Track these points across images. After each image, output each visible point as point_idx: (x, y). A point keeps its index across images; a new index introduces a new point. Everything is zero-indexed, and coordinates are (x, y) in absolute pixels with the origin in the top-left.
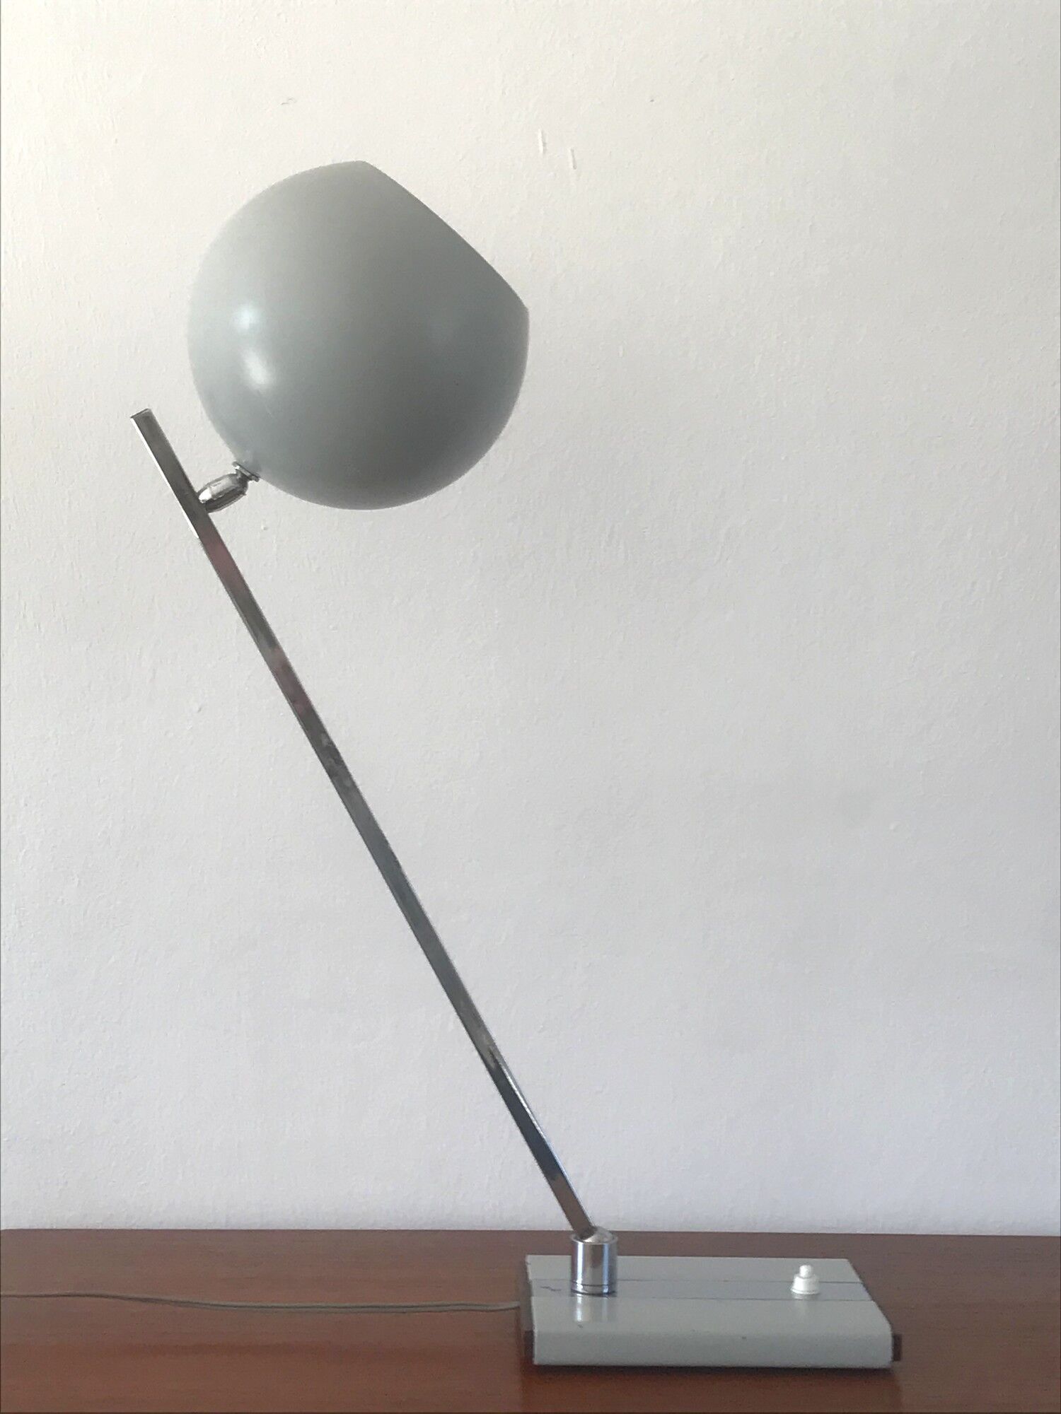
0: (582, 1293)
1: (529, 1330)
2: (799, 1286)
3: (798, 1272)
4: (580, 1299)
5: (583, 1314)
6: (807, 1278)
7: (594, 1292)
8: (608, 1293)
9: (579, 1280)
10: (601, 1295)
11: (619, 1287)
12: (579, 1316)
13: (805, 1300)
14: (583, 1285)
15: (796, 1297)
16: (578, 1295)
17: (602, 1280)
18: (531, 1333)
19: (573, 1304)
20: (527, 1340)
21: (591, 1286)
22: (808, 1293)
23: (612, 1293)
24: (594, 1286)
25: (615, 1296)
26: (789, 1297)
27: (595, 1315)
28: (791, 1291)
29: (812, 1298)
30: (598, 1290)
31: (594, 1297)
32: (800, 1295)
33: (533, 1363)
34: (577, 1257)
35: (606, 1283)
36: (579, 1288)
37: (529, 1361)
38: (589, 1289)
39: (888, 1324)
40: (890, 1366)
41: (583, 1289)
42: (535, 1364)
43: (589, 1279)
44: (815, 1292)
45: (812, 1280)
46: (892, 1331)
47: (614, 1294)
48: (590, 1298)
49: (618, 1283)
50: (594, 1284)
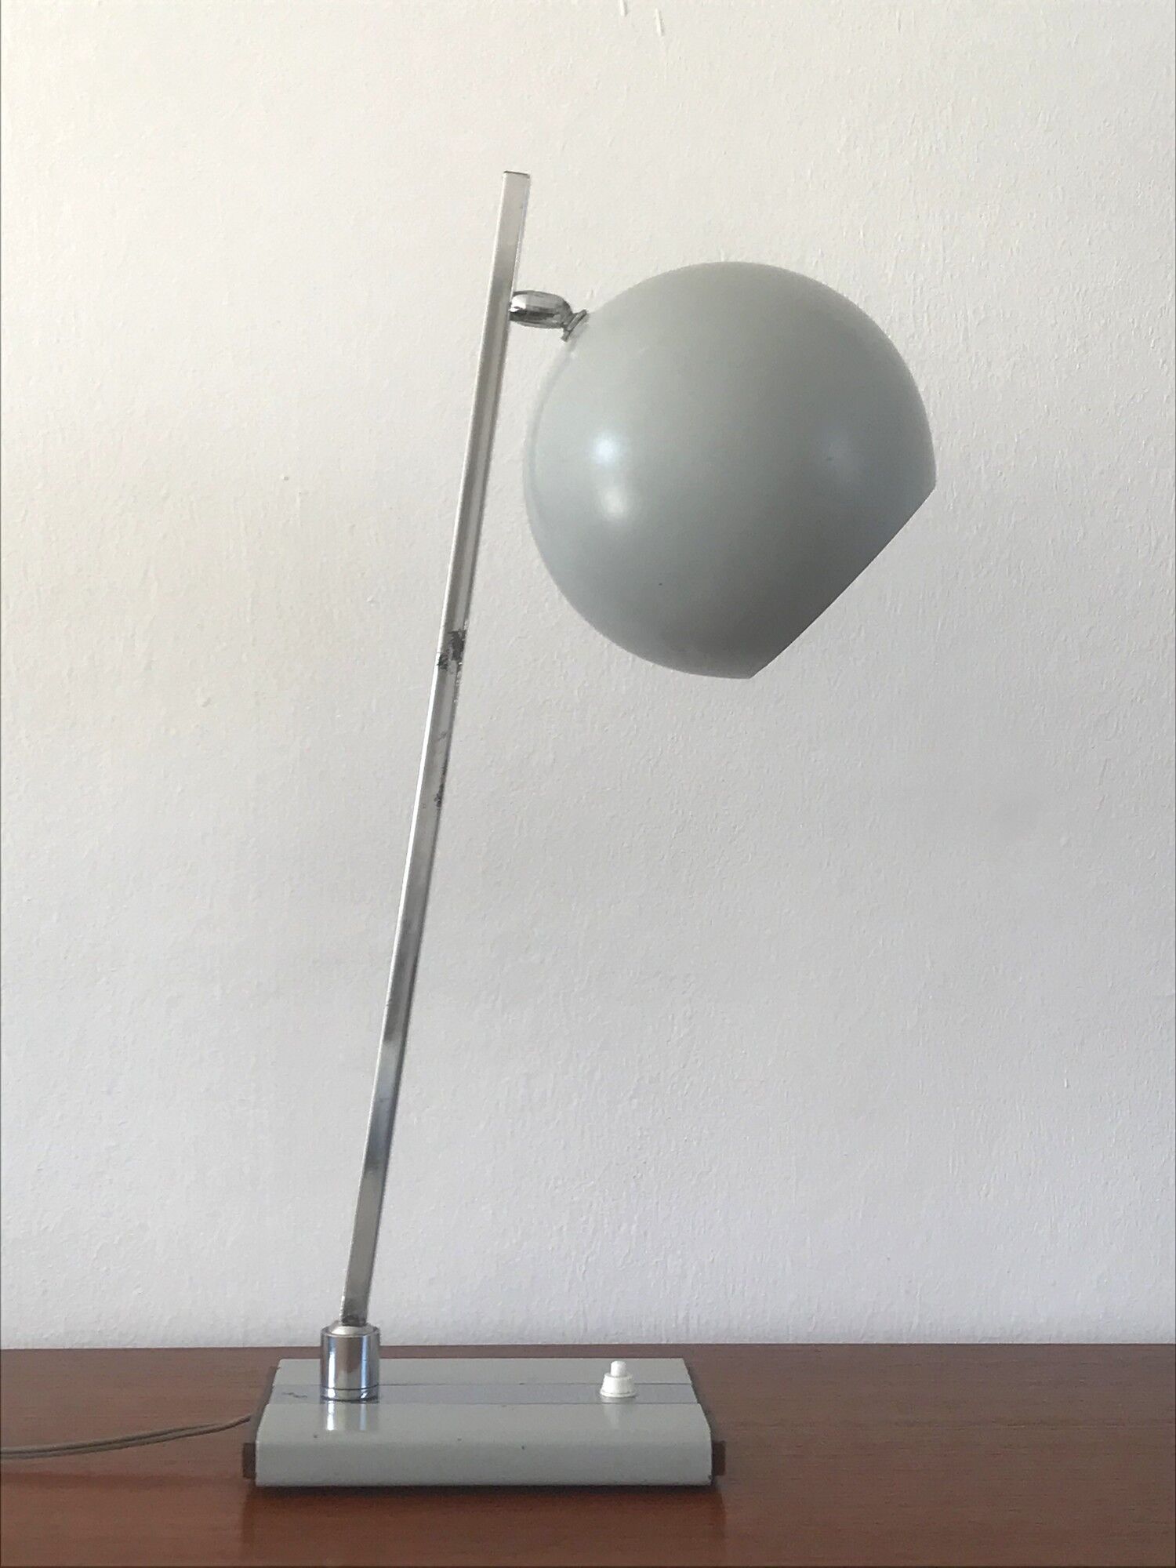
0: (335, 1400)
1: (252, 1441)
2: (610, 1387)
3: (609, 1370)
4: (331, 1406)
5: (335, 1423)
6: (617, 1377)
7: (350, 1398)
8: (366, 1399)
9: (331, 1383)
10: (359, 1401)
11: (383, 1391)
12: (330, 1426)
13: (617, 1403)
14: (335, 1389)
15: (605, 1401)
16: (330, 1402)
17: (360, 1385)
18: (254, 1445)
19: (324, 1413)
20: (249, 1454)
21: (346, 1389)
22: (619, 1396)
23: (372, 1398)
24: (350, 1390)
25: (377, 1402)
26: (598, 1400)
27: (349, 1423)
28: (599, 1394)
29: (626, 1401)
30: (355, 1395)
31: (349, 1404)
32: (611, 1398)
33: (254, 1483)
34: (329, 1357)
35: (364, 1386)
36: (331, 1393)
37: (248, 1481)
38: (342, 1395)
39: (709, 1428)
40: (709, 1481)
41: (336, 1395)
42: (257, 1484)
43: (343, 1384)
44: (629, 1395)
45: (625, 1379)
46: (712, 1437)
47: (376, 1400)
48: (344, 1406)
49: (381, 1386)
50: (350, 1388)
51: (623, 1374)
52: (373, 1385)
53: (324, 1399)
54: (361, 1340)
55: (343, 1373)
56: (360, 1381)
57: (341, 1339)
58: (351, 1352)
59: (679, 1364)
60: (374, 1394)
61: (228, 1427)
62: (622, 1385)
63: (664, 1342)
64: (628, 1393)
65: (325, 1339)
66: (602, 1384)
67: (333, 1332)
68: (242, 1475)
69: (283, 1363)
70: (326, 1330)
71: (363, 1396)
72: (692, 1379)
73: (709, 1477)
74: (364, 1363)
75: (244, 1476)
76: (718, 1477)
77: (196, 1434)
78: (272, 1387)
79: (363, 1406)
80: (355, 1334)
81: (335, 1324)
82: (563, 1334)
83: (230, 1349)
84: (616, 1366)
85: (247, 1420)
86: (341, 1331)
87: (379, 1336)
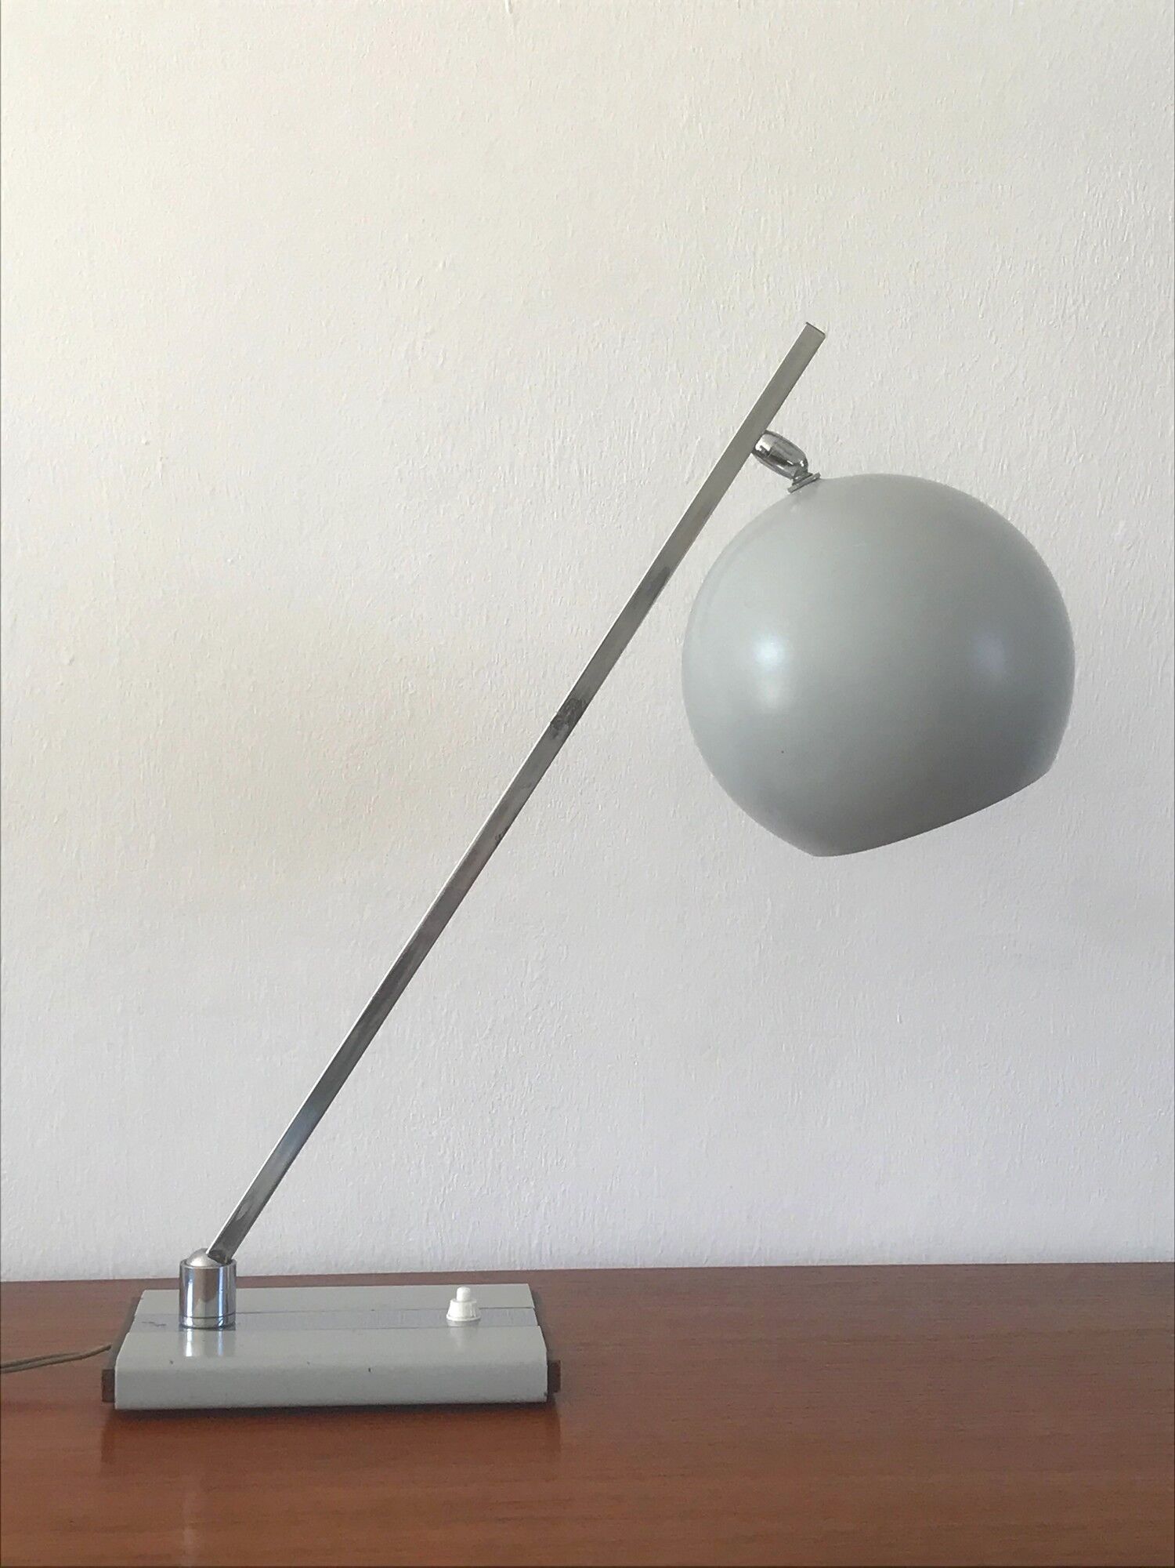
0: (193, 1328)
1: (111, 1368)
2: (456, 1312)
3: (454, 1296)
4: (189, 1334)
5: (193, 1350)
6: (462, 1302)
7: (208, 1326)
8: (223, 1327)
9: (189, 1312)
10: (216, 1328)
11: (239, 1319)
12: (189, 1352)
13: (462, 1327)
14: (193, 1318)
15: (451, 1325)
16: (189, 1330)
18: (113, 1371)
19: (182, 1340)
20: (108, 1379)
21: (205, 1318)
22: (461, 1320)
23: (229, 1326)
24: (207, 1318)
26: (445, 1325)
27: (208, 1349)
28: (446, 1318)
29: (470, 1324)
30: (212, 1323)
31: (205, 1331)
32: (456, 1322)
33: (114, 1406)
34: (187, 1286)
35: (221, 1314)
36: (189, 1322)
37: (108, 1405)
38: (201, 1323)
39: (545, 1348)
40: (545, 1399)
41: (194, 1324)
42: (116, 1407)
43: (200, 1312)
44: (473, 1319)
45: (470, 1304)
46: (548, 1358)
47: (232, 1328)
48: (201, 1333)
49: (236, 1315)
50: (207, 1316)
51: (468, 1300)
52: (229, 1312)
53: (183, 1327)
54: (218, 1270)
55: (200, 1302)
56: (218, 1312)
57: (199, 1270)
58: (209, 1281)
59: (525, 1289)
60: (230, 1322)
61: (88, 1356)
62: (466, 1308)
63: (518, 1269)
64: (473, 1317)
65: (184, 1271)
66: (448, 1309)
67: (192, 1264)
68: (101, 1398)
69: (146, 1294)
70: (185, 1262)
71: (220, 1324)
72: (535, 1303)
73: (545, 1394)
74: (221, 1292)
75: (104, 1401)
76: (555, 1394)
77: (62, 1362)
78: (133, 1318)
79: (220, 1333)
80: (212, 1266)
81: (193, 1257)
82: (422, 1263)
83: (100, 1281)
84: (461, 1292)
85: (108, 1348)
86: (198, 1263)
87: (235, 1267)
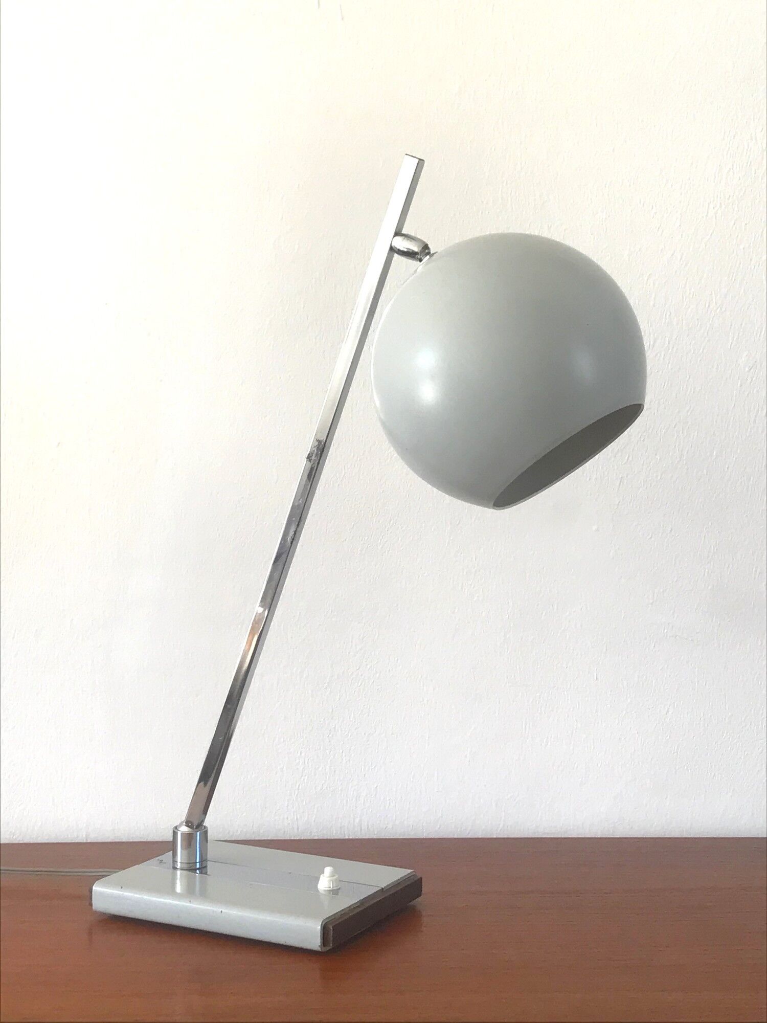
0: (181, 869)
7: (190, 868)
8: (199, 869)
9: (179, 859)
10: (195, 870)
16: (178, 870)
21: (187, 863)
30: (192, 866)
34: (177, 846)
35: (198, 861)
36: (179, 865)
38: (185, 866)
41: (181, 866)
43: (185, 860)
45: (332, 879)
48: (185, 872)
49: (208, 862)
50: (190, 862)
51: (332, 873)
52: (203, 860)
53: (175, 868)
54: (196, 835)
55: (185, 854)
56: (196, 859)
57: (184, 833)
58: (190, 840)
60: (204, 865)
62: (330, 882)
64: (330, 887)
66: (319, 880)
67: (179, 830)
70: (176, 828)
71: (198, 866)
80: (192, 831)
81: (181, 824)
86: (184, 829)
87: (206, 832)
